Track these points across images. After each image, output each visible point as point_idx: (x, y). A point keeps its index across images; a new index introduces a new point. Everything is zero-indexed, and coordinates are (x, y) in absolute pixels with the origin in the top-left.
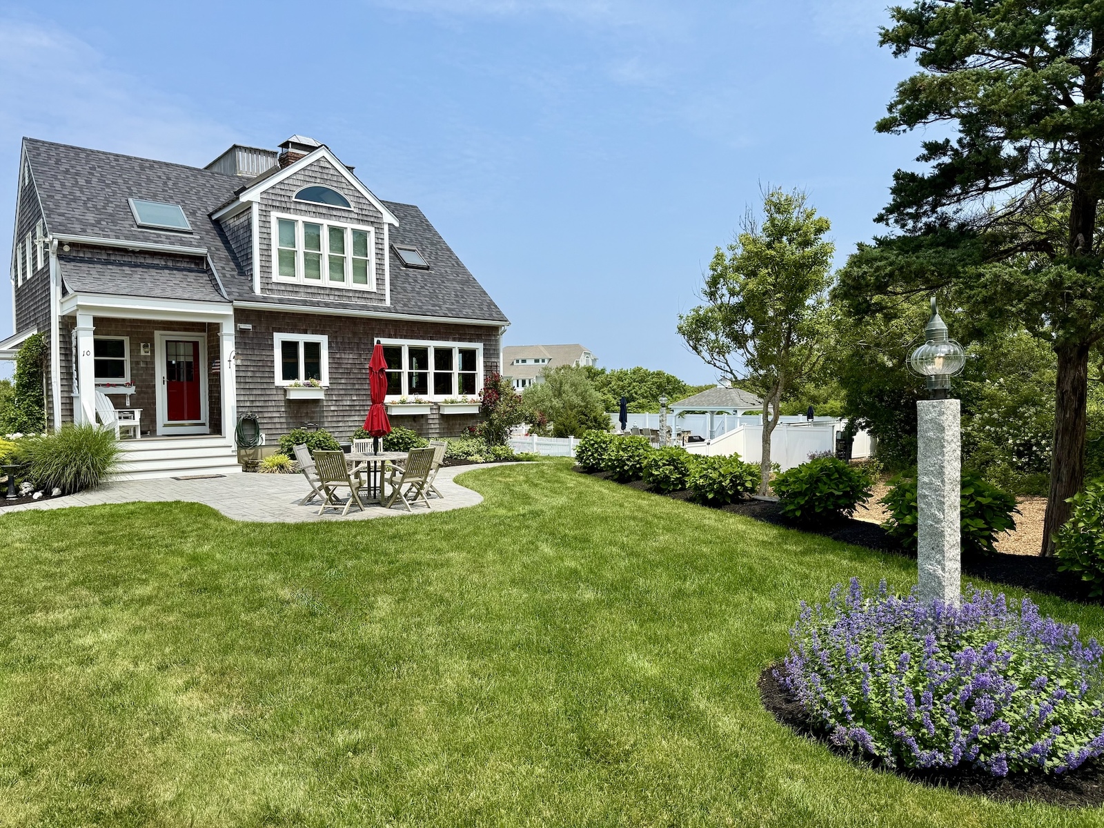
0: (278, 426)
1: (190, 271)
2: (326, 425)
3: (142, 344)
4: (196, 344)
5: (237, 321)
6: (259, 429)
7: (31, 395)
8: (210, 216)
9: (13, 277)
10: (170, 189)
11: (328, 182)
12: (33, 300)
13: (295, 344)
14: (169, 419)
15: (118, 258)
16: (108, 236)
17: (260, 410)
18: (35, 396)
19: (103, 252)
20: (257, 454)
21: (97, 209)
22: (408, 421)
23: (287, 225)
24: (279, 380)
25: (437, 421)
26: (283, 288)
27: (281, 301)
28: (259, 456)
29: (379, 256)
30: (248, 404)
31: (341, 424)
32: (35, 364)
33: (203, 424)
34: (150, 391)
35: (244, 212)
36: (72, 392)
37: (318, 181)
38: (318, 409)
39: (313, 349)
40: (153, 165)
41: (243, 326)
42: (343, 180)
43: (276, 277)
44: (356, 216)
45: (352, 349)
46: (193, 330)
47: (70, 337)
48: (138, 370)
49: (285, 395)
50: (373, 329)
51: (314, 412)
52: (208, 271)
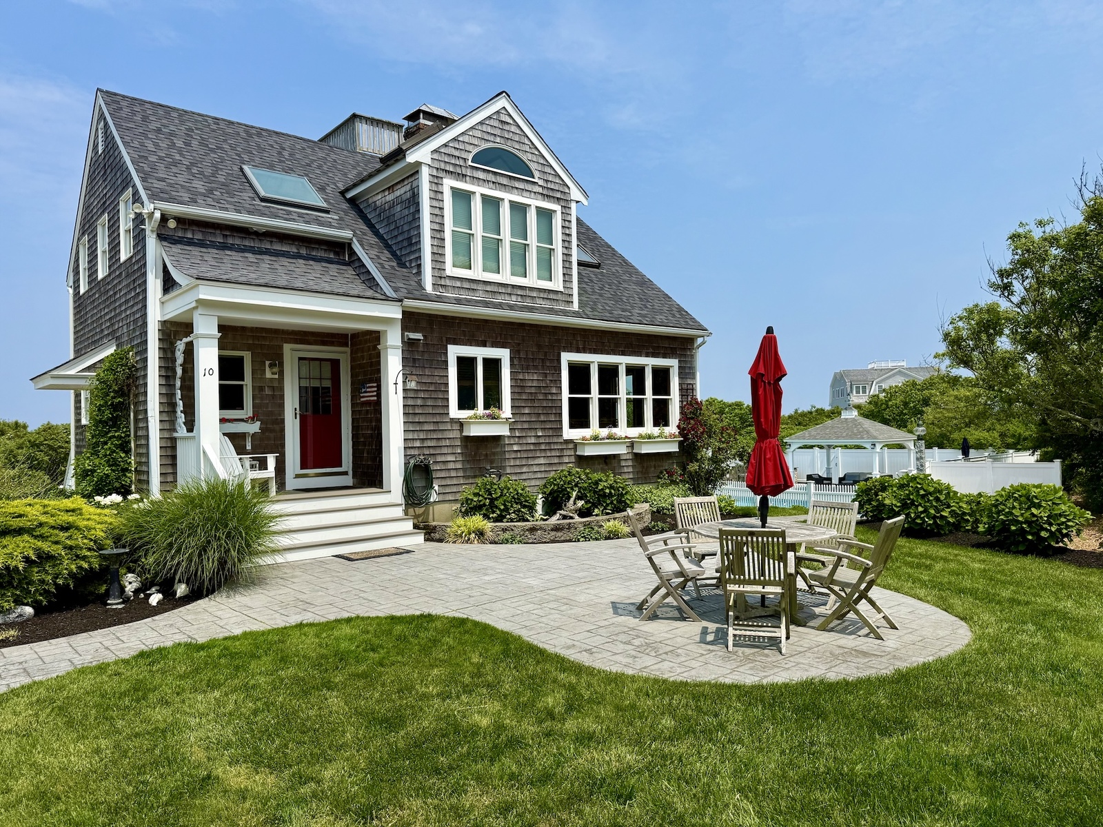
0: (453, 474)
1: (330, 261)
2: (508, 471)
3: (267, 363)
4: (335, 364)
5: (405, 328)
6: (432, 478)
7: (114, 437)
8: (343, 193)
9: (71, 283)
10: (287, 160)
11: (509, 143)
12: (108, 306)
13: (473, 361)
14: (302, 467)
15: (237, 241)
16: (226, 209)
17: (432, 451)
18: (120, 438)
19: (218, 232)
20: (428, 514)
21: (204, 175)
22: (599, 464)
23: (463, 197)
24: (454, 412)
25: (630, 463)
26: (458, 284)
27: (459, 301)
28: (431, 517)
29: (566, 245)
30: (418, 444)
31: (524, 469)
32: (121, 393)
33: (345, 473)
34: (277, 427)
35: (403, 180)
36: (175, 430)
37: (498, 140)
38: (499, 450)
39: (492, 366)
40: (261, 132)
41: (413, 336)
42: (527, 142)
43: (450, 270)
44: (540, 190)
45: (536, 367)
46: (332, 344)
47: (173, 352)
48: (262, 399)
49: (461, 430)
50: (558, 341)
51: (494, 454)
52: (354, 262)
